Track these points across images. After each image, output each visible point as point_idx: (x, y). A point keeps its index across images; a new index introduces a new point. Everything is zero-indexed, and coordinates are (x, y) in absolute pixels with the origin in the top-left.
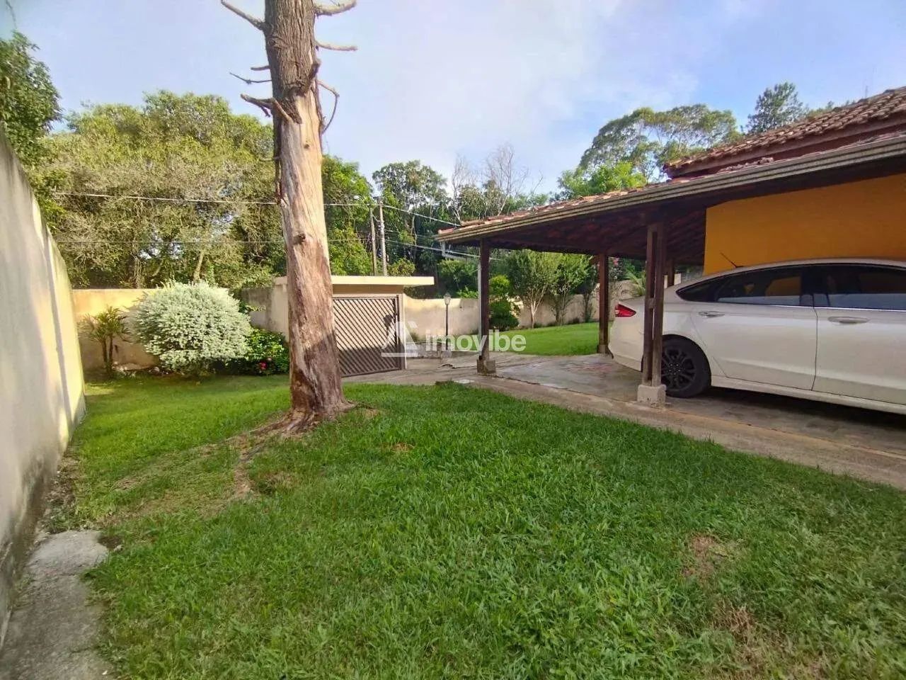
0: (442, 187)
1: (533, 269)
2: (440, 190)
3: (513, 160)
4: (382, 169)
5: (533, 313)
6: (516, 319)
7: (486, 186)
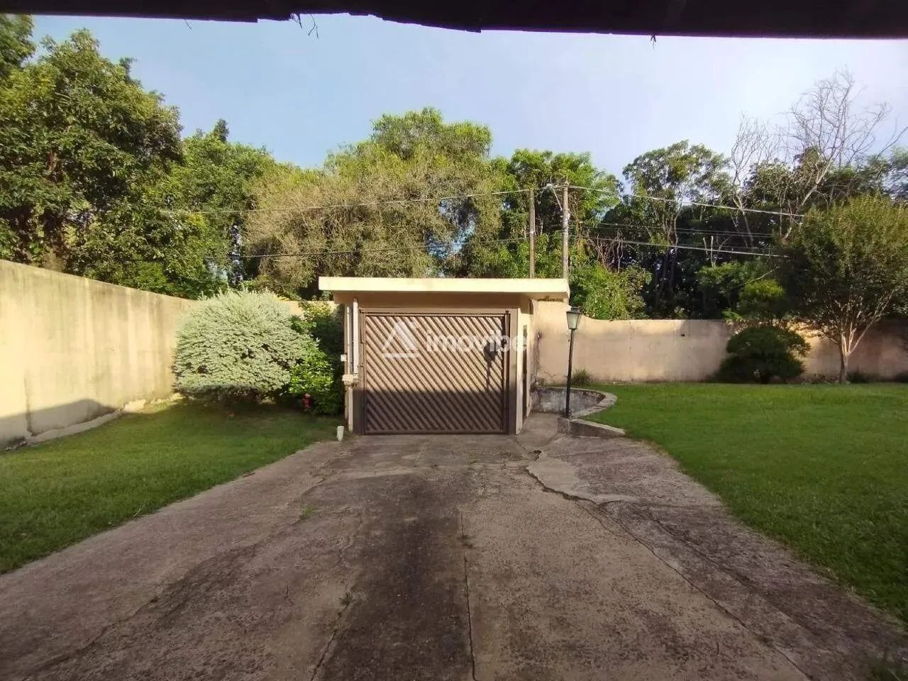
0: (724, 170)
1: (845, 263)
2: (720, 176)
3: (850, 97)
4: (636, 160)
5: (847, 353)
6: (799, 363)
7: (800, 157)
